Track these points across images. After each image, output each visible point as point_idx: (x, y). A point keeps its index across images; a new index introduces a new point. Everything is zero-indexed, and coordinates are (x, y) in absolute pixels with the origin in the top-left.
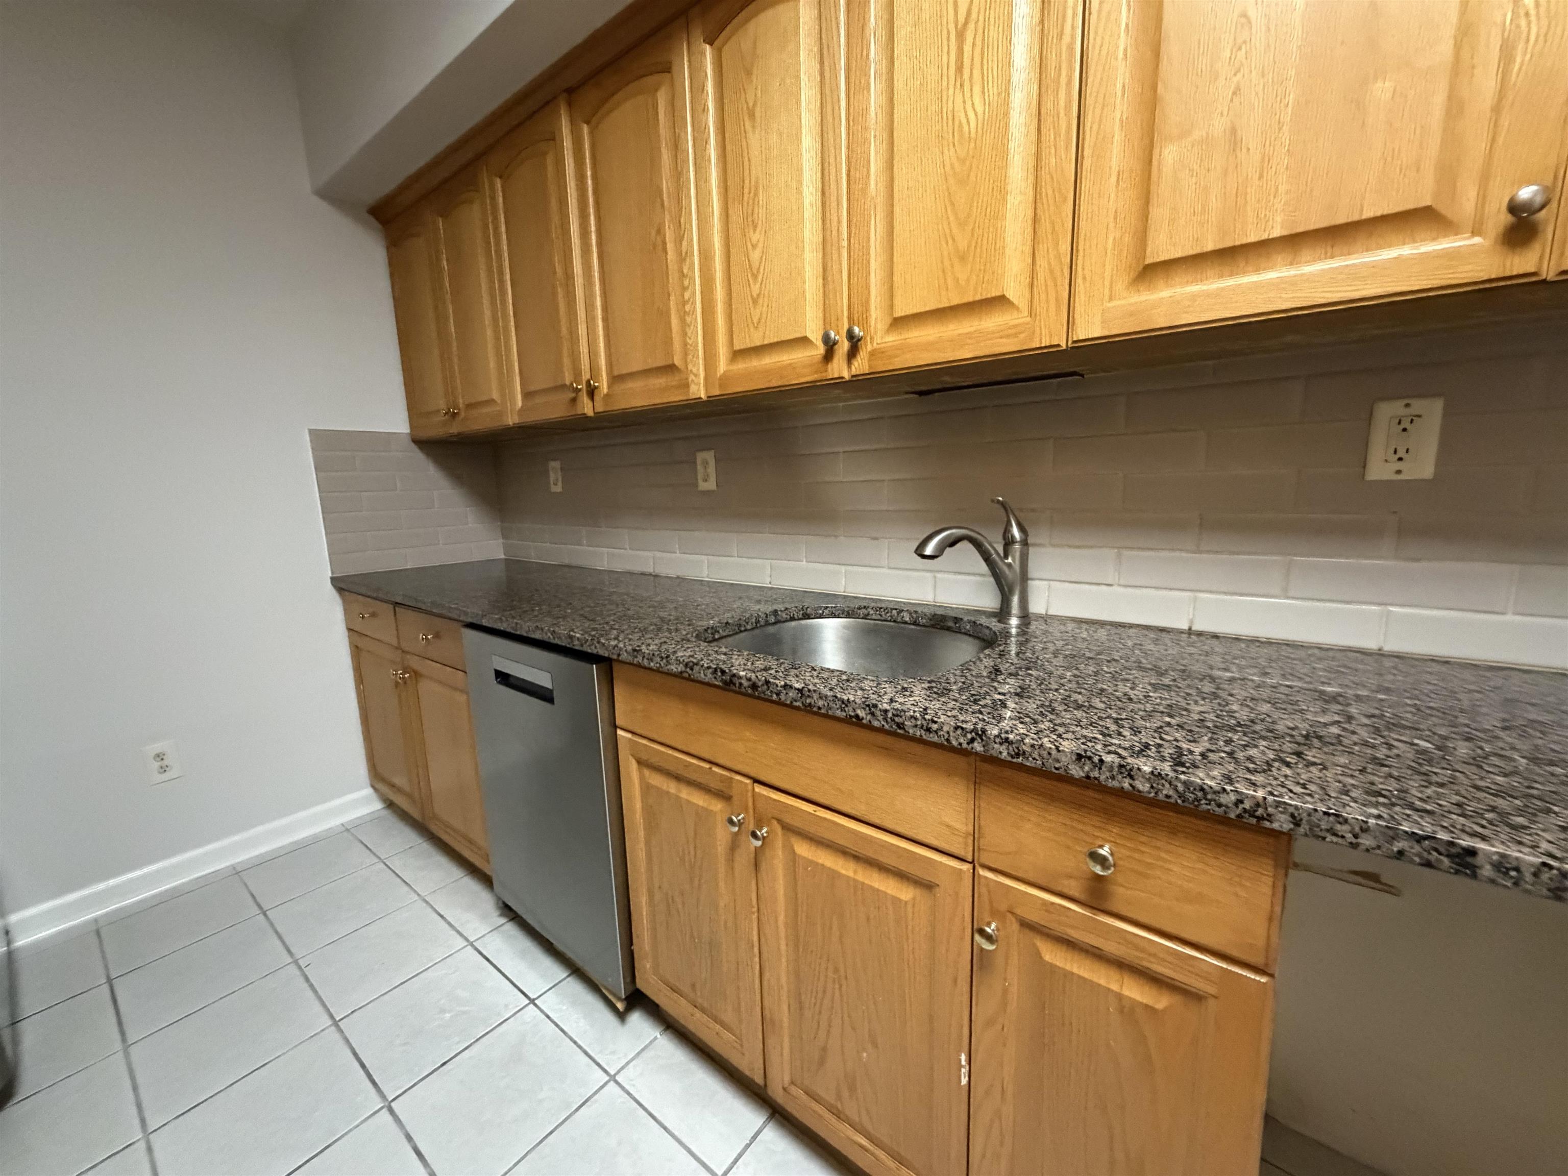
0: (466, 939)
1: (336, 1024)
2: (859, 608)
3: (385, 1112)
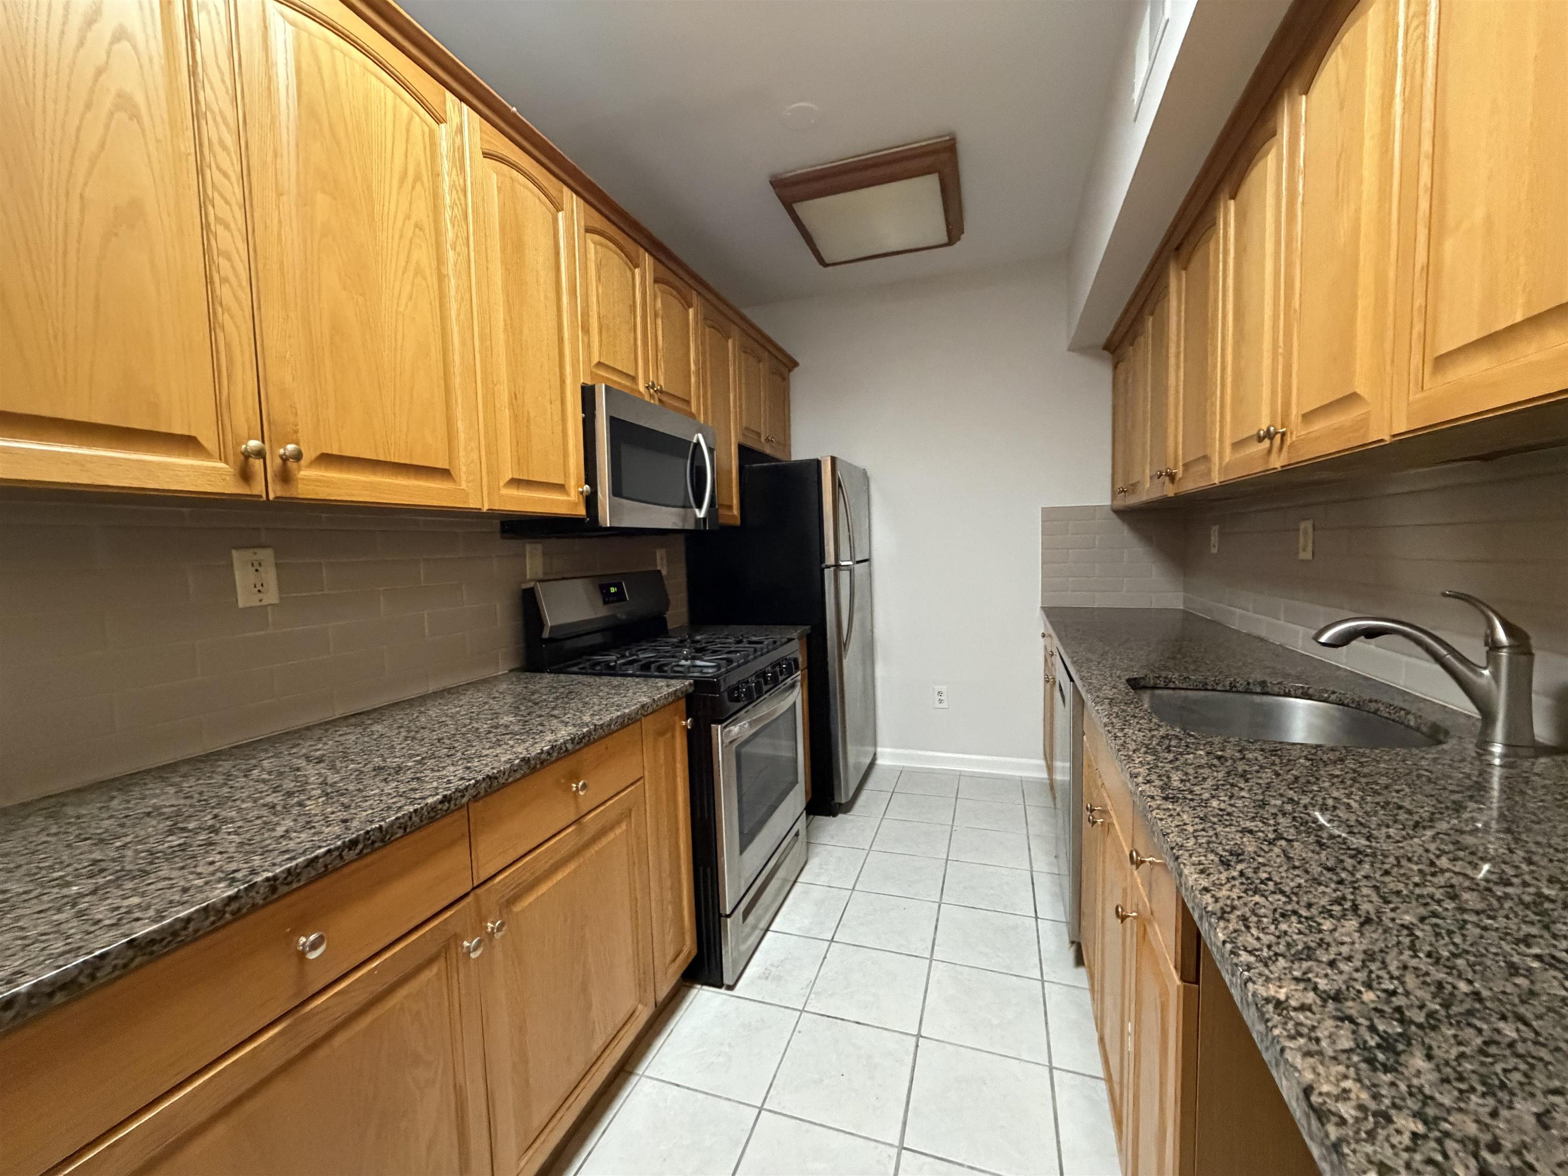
0: (1031, 868)
1: (947, 860)
2: (1371, 701)
3: (937, 905)
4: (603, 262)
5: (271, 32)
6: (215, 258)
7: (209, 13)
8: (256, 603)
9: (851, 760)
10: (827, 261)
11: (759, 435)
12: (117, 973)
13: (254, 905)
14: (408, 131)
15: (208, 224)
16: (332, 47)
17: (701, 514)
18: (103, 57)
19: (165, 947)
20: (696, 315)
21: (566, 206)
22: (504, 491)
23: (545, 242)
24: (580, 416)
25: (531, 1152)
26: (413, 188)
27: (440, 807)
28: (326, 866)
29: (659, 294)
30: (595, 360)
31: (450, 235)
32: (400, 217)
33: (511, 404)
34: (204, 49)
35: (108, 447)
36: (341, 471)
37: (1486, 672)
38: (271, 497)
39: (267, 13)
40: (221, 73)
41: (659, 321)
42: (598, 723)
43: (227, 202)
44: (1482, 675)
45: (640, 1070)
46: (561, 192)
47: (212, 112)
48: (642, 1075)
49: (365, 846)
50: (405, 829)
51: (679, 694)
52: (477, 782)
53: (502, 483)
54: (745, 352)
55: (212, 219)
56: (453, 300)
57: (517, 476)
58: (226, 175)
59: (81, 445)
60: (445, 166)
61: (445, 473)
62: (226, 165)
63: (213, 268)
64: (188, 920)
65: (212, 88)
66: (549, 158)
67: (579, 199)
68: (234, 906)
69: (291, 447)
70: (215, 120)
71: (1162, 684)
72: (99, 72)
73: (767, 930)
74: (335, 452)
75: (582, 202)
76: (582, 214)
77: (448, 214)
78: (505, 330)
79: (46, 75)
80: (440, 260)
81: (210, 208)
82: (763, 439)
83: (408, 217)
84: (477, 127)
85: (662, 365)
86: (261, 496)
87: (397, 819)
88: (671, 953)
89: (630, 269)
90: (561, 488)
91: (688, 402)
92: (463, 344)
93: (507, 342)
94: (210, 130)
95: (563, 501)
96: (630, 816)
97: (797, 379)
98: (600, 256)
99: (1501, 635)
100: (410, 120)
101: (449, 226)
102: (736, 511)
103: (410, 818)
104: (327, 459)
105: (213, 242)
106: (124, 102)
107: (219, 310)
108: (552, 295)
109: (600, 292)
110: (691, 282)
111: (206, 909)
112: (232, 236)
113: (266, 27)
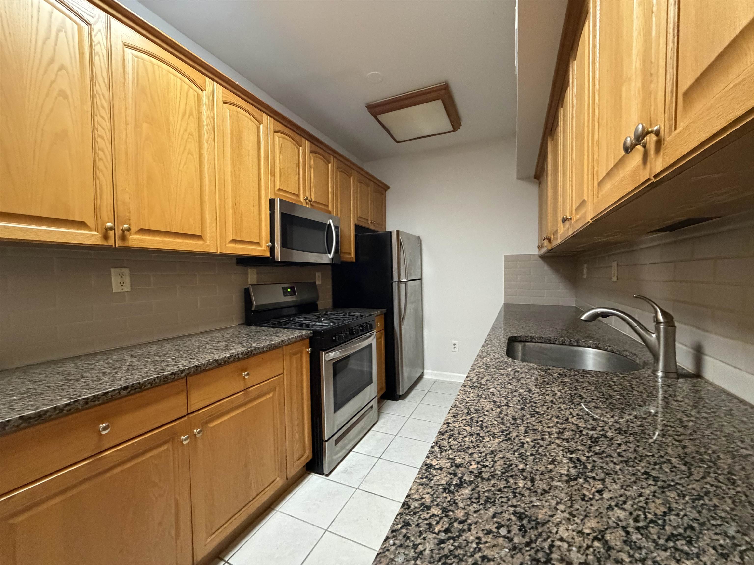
4: (283, 145)
5: (126, 61)
6: (97, 151)
7: (99, 56)
8: (120, 290)
9: (406, 374)
10: (398, 140)
11: (368, 220)
12: (14, 429)
13: (77, 408)
14: (187, 95)
15: (95, 138)
16: (153, 64)
17: (331, 256)
18: (54, 77)
19: (36, 421)
20: (333, 166)
21: (265, 122)
22: (228, 245)
23: (253, 138)
24: (268, 212)
25: (213, 536)
26: (189, 118)
27: (170, 377)
28: (112, 396)
29: (312, 158)
30: (277, 187)
31: (206, 137)
32: (182, 130)
33: (233, 207)
34: (97, 70)
35: (48, 226)
36: (149, 236)
37: (654, 336)
38: (117, 246)
39: (125, 54)
40: (104, 79)
41: (312, 170)
42: (257, 347)
43: (103, 129)
44: (652, 336)
45: (277, 509)
46: (262, 116)
47: (99, 94)
48: (278, 511)
49: (131, 390)
50: (152, 385)
51: (304, 337)
52: (190, 368)
53: (227, 242)
54: (360, 183)
55: (96, 136)
56: (206, 164)
57: (235, 238)
58: (103, 118)
59: (37, 225)
60: (205, 108)
61: (199, 237)
62: (104, 115)
63: (96, 156)
64: (47, 411)
65: (99, 85)
66: (256, 102)
67: (271, 119)
68: (68, 408)
69: (126, 226)
70: (100, 97)
71: (529, 340)
72: (53, 82)
73: (351, 451)
74: (147, 228)
75: (272, 120)
76: (272, 125)
77: (205, 128)
78: (231, 175)
79: (30, 85)
80: (200, 147)
81: (96, 131)
82: (369, 222)
83: (186, 131)
84: (221, 92)
85: (313, 190)
86: (112, 246)
87: (148, 380)
88: (296, 456)
89: (297, 147)
90: (258, 244)
91: (327, 206)
92: (210, 182)
93: (232, 181)
94: (97, 102)
95: (260, 250)
96: (275, 390)
97: (389, 194)
98: (281, 142)
99: (660, 317)
100: (188, 91)
101: (206, 134)
102: (353, 255)
103: (155, 380)
104: (143, 231)
105: (96, 144)
106: (62, 94)
107: (98, 171)
108: (256, 161)
109: (281, 157)
110: (330, 152)
111: (55, 408)
112: (105, 142)
113: (124, 59)
